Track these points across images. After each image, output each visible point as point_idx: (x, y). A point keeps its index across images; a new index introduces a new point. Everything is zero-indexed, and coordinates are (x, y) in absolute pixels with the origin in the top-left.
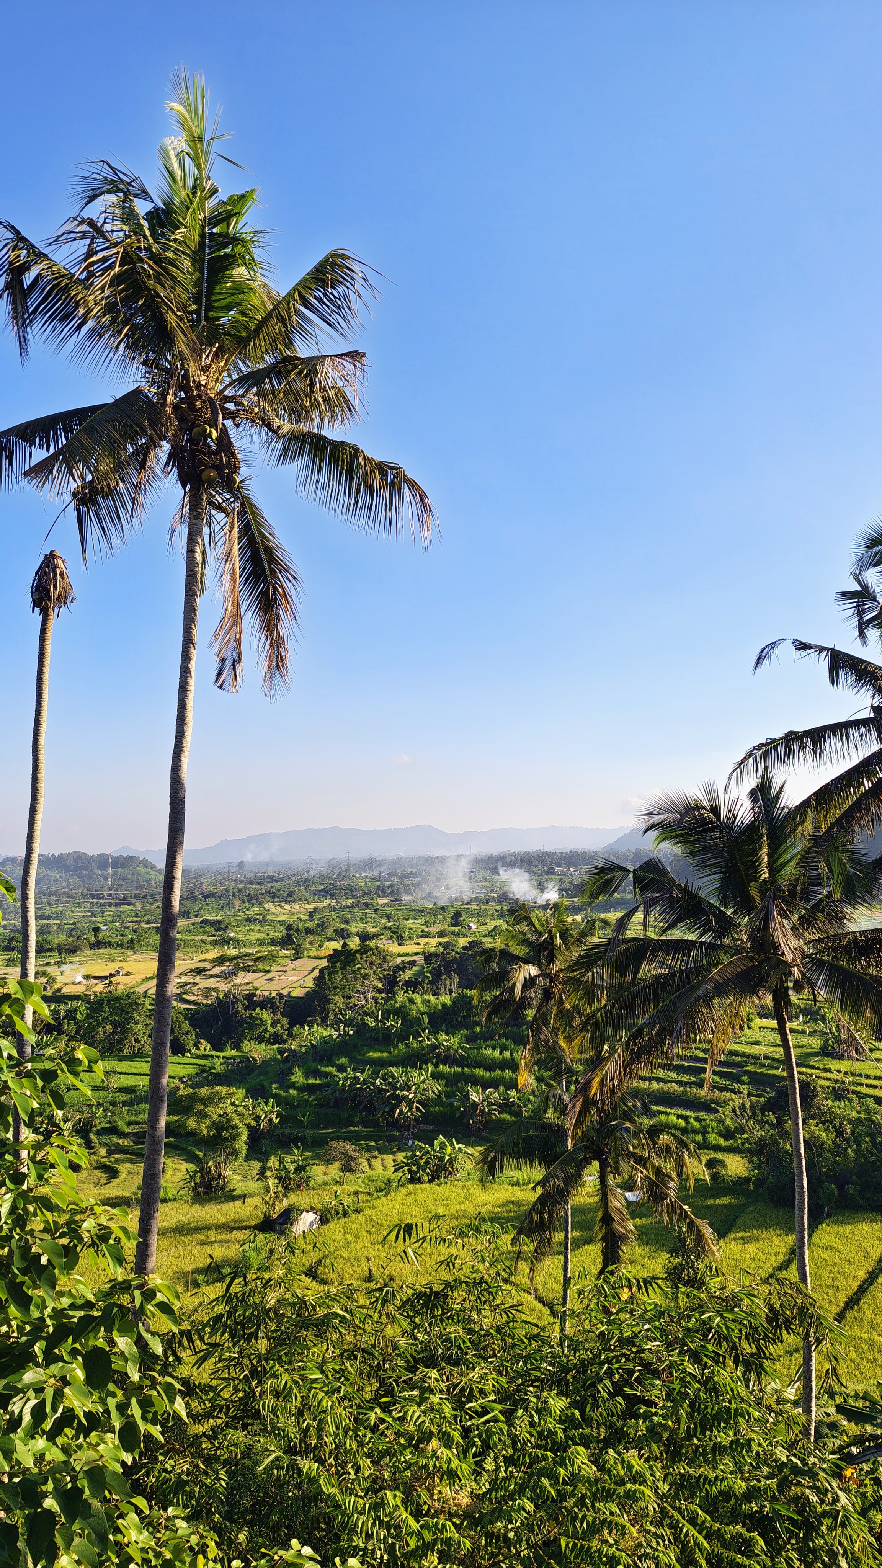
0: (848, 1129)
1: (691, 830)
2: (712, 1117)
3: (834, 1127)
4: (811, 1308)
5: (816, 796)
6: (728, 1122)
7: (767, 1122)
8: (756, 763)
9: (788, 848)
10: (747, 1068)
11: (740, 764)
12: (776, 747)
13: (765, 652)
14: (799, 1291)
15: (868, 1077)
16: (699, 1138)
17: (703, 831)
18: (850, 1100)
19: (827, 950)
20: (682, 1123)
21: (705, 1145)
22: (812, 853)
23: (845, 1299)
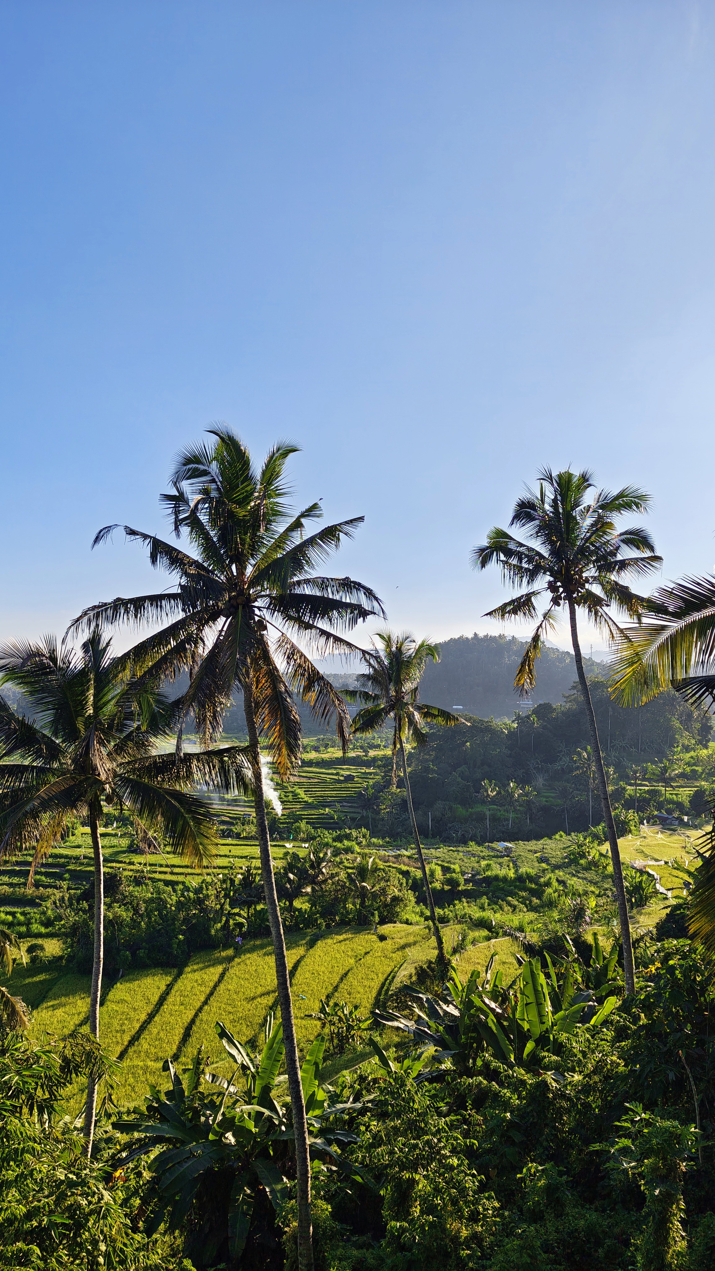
0: (143, 907)
1: (31, 673)
2: (35, 910)
3: (133, 907)
4: (97, 1053)
5: (135, 650)
6: (49, 912)
7: (81, 909)
8: (89, 621)
9: (110, 690)
10: (69, 867)
11: (76, 621)
12: (106, 610)
13: (102, 533)
14: (88, 1040)
15: (161, 866)
16: (23, 929)
17: (42, 674)
18: (147, 885)
19: (133, 771)
20: (10, 918)
21: (29, 934)
22: (128, 694)
23: (129, 1039)
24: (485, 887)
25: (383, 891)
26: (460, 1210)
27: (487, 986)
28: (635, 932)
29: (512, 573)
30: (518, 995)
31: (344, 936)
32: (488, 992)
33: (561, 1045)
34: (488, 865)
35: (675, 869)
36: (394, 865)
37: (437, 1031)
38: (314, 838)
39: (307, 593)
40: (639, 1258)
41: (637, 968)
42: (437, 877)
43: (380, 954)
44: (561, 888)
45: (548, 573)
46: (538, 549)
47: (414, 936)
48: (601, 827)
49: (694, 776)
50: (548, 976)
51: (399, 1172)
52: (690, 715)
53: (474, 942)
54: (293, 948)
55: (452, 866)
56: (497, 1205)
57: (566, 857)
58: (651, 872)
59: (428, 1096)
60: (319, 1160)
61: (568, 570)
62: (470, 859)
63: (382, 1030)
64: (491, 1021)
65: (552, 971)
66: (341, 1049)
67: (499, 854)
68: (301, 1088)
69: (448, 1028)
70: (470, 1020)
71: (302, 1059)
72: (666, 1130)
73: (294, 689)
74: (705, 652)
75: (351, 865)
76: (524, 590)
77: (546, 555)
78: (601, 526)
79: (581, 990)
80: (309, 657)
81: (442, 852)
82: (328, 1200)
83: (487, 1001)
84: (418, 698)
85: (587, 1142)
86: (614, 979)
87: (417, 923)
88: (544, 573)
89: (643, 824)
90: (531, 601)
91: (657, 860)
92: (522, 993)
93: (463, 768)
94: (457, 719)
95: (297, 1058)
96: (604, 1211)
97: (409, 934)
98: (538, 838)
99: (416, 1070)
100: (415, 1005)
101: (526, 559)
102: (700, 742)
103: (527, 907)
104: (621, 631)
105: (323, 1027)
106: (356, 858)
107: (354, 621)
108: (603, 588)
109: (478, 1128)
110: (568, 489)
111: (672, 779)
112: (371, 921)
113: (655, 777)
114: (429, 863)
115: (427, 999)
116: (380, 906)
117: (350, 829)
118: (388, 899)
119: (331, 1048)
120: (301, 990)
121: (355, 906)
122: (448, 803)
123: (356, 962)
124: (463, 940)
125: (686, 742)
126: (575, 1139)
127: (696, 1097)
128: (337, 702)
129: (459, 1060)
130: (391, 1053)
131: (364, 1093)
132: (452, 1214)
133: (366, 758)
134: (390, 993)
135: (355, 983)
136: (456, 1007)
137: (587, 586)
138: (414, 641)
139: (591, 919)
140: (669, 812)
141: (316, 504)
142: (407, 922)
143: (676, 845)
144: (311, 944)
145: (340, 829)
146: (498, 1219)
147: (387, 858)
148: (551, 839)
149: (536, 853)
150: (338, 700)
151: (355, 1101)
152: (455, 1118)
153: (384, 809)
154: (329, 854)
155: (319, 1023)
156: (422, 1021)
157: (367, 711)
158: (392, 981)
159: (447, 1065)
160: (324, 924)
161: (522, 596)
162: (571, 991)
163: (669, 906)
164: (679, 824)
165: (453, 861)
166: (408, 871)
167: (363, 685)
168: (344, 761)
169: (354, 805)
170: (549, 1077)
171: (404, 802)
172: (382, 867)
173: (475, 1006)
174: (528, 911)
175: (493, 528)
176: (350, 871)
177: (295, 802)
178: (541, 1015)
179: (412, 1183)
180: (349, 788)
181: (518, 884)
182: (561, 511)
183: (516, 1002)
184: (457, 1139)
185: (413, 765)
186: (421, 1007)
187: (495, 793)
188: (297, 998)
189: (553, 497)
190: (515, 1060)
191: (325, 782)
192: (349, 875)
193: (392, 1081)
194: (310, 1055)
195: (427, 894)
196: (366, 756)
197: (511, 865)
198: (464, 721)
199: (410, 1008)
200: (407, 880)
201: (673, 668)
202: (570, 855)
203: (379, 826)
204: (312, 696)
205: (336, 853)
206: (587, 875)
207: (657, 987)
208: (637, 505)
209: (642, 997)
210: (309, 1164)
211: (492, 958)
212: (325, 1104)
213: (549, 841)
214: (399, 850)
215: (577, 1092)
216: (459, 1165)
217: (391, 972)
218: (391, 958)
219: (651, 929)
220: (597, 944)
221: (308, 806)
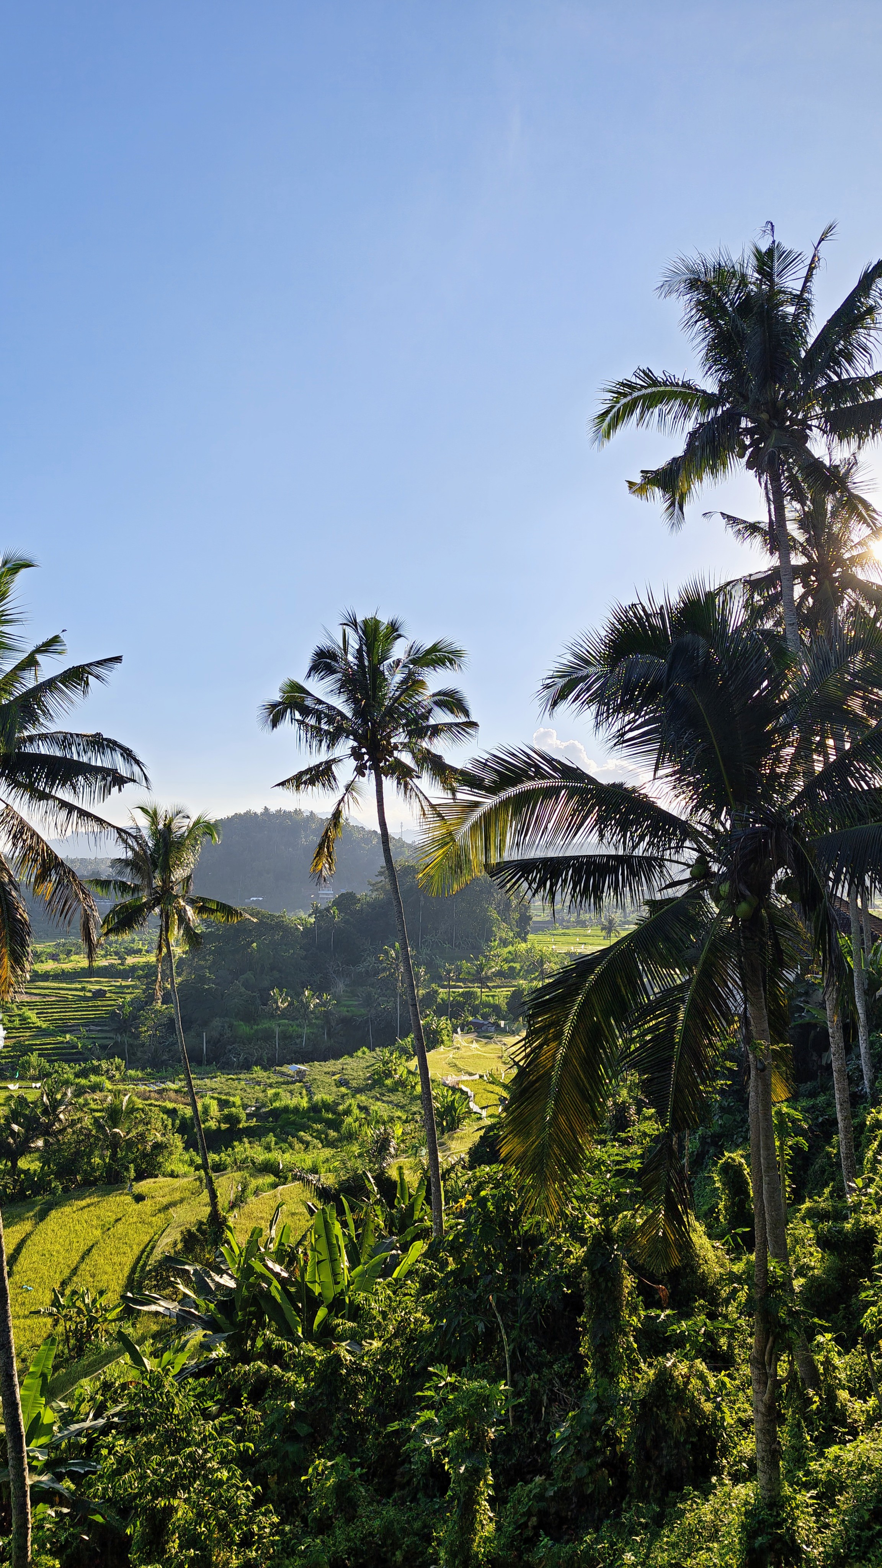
24: (272, 1122)
25: (142, 1137)
26: (230, 1535)
27: (271, 1246)
28: (445, 1160)
29: (309, 735)
30: (309, 1252)
31: (88, 1201)
32: (272, 1253)
33: (358, 1308)
34: (277, 1095)
35: (490, 1083)
36: (157, 1103)
37: (208, 1310)
38: (48, 1075)
39: (43, 752)
40: (442, 1554)
41: (447, 1203)
42: (212, 1114)
43: (135, 1219)
44: (363, 1116)
45: (351, 737)
46: (340, 708)
47: (181, 1192)
48: (409, 1039)
49: (511, 974)
50: (344, 1225)
51: (152, 1501)
52: (508, 904)
53: (256, 1193)
54: (16, 1223)
55: (232, 1099)
56: (276, 1520)
57: (368, 1079)
58: (465, 1089)
59: (193, 1396)
60: (45, 1502)
61: (374, 735)
62: (254, 1088)
63: (136, 1318)
64: (275, 1288)
65: (349, 1218)
66: (80, 1350)
67: (290, 1079)
68: (20, 1411)
69: (221, 1306)
70: (249, 1291)
71: (21, 1373)
72: (473, 1392)
73: (21, 878)
74: (520, 833)
75: (99, 1107)
76: (323, 756)
77: (349, 715)
78: (412, 684)
79: (383, 1237)
80: (44, 837)
81: (219, 1081)
82: (54, 1554)
83: (270, 1264)
84: (191, 888)
85: (385, 1421)
86: (421, 1220)
87: (185, 1175)
88: (347, 737)
89: (457, 1033)
90: (331, 769)
91: (471, 1074)
92: (314, 1250)
93: (249, 975)
94: (241, 915)
95: (15, 1373)
96: (403, 1504)
97: (174, 1190)
98: (337, 1057)
99: (178, 1363)
100: (179, 1281)
101: (326, 720)
102: (518, 935)
103: (322, 1142)
104: (432, 806)
105: (56, 1323)
106: (107, 1096)
107: (106, 790)
108: (414, 757)
109: (254, 1427)
110: (375, 640)
111: (488, 979)
112: (124, 1177)
113: (470, 977)
114: (202, 1097)
115: (195, 1271)
116: (137, 1157)
117: (99, 1060)
118: (148, 1147)
119: (66, 1351)
120: (26, 1279)
121: (104, 1160)
122: (227, 1019)
123: (103, 1233)
124: (243, 1191)
125: (504, 935)
126: (373, 1421)
127: (507, 1348)
128: (81, 896)
129: (234, 1343)
130: (147, 1347)
131: (108, 1405)
132: (219, 1542)
133: (122, 967)
134: (148, 1268)
135: (101, 1261)
136: (232, 1277)
137: (396, 753)
138: (188, 817)
139: (396, 1150)
140: (485, 1017)
141: (57, 637)
142: (172, 1175)
143: (492, 1055)
144: (42, 1216)
145: (85, 1060)
146: (277, 1538)
147: (148, 1094)
148: (352, 1057)
149: (333, 1075)
150: (84, 893)
151: (95, 1418)
152: (227, 1418)
153: (146, 1031)
154: (69, 1094)
155: (49, 1321)
156: (188, 1300)
157: (124, 907)
158: (151, 1252)
159: (220, 1351)
160: (60, 1187)
161: (321, 764)
162: (371, 1240)
163: (483, 1127)
164: (496, 1030)
165: (232, 1092)
166: (175, 1109)
167: (120, 873)
168: (90, 972)
169: (105, 1028)
170: (343, 1350)
171: (172, 1021)
172: (141, 1106)
173: (256, 1273)
174: (323, 1147)
175: (286, 680)
176: (98, 1114)
177: (23, 1028)
178: (335, 1274)
179: (170, 1510)
180: (99, 1006)
181: (312, 1114)
182: (366, 664)
183: (306, 1262)
184: (228, 1444)
185: (184, 973)
186: (187, 1283)
187: (286, 1004)
188: (19, 1291)
189: (357, 647)
190: (303, 1333)
191: (66, 1000)
192: (96, 1120)
193: (146, 1383)
194: (35, 1365)
195: (198, 1137)
196: (122, 964)
197: (304, 1092)
198: (249, 917)
199: (172, 1284)
200: (174, 1121)
201: (487, 850)
202: (374, 1075)
203: (139, 1054)
204: (48, 887)
205: (80, 1092)
206: (393, 1098)
207: (468, 1224)
208: (451, 662)
209: (450, 1238)
210: (29, 1511)
211: (277, 1209)
212: (55, 1428)
213: (349, 1060)
214: (163, 1083)
215: (375, 1363)
216: (229, 1479)
217: (150, 1241)
218: (150, 1223)
219: (463, 1156)
220: (402, 1179)
221: (42, 1032)
